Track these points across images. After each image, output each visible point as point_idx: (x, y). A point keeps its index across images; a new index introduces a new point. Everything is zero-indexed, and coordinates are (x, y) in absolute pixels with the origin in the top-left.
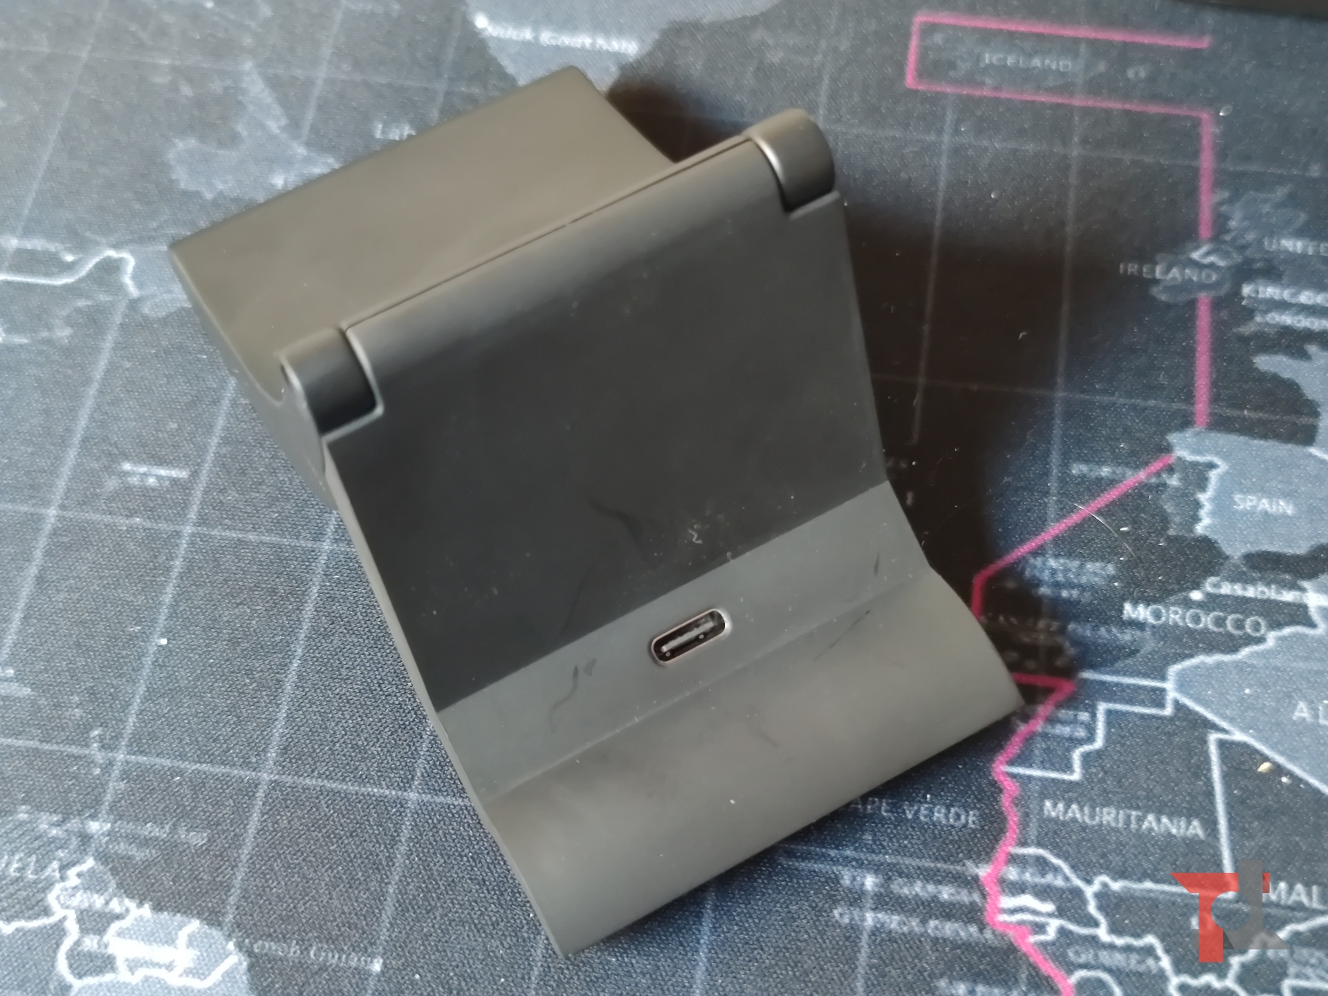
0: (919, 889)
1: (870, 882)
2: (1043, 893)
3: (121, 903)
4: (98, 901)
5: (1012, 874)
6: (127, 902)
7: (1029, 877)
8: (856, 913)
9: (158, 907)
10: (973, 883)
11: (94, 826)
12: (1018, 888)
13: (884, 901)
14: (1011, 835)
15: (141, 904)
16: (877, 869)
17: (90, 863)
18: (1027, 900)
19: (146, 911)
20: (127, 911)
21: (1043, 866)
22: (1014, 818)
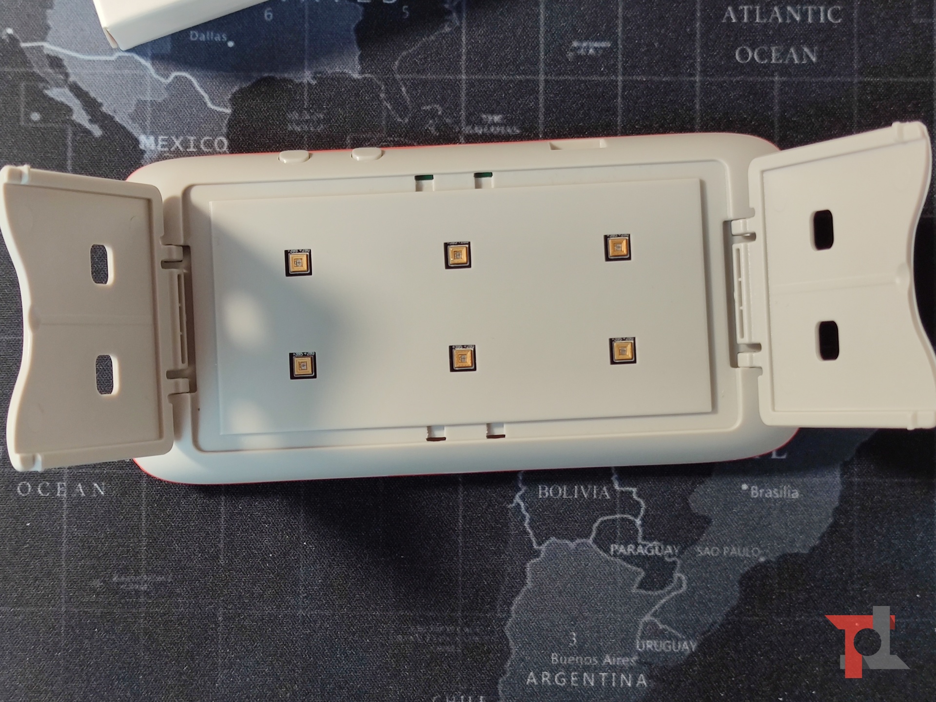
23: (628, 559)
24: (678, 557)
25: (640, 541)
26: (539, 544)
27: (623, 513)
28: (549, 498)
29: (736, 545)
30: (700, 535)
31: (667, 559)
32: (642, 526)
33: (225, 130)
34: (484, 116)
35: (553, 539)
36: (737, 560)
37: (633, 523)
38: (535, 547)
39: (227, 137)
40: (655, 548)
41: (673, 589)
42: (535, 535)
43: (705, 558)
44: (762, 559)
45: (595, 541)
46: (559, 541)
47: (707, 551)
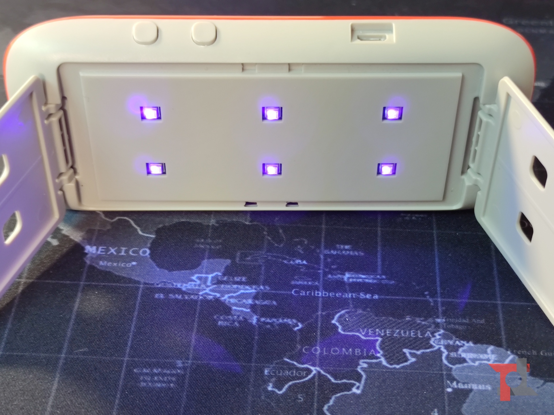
3: (460, 342)
4: (451, 343)
6: (462, 342)
9: (475, 343)
11: (439, 320)
15: (468, 342)
17: (442, 331)
19: (471, 344)
20: (464, 344)
33: (149, 245)
34: (338, 246)
39: (150, 249)
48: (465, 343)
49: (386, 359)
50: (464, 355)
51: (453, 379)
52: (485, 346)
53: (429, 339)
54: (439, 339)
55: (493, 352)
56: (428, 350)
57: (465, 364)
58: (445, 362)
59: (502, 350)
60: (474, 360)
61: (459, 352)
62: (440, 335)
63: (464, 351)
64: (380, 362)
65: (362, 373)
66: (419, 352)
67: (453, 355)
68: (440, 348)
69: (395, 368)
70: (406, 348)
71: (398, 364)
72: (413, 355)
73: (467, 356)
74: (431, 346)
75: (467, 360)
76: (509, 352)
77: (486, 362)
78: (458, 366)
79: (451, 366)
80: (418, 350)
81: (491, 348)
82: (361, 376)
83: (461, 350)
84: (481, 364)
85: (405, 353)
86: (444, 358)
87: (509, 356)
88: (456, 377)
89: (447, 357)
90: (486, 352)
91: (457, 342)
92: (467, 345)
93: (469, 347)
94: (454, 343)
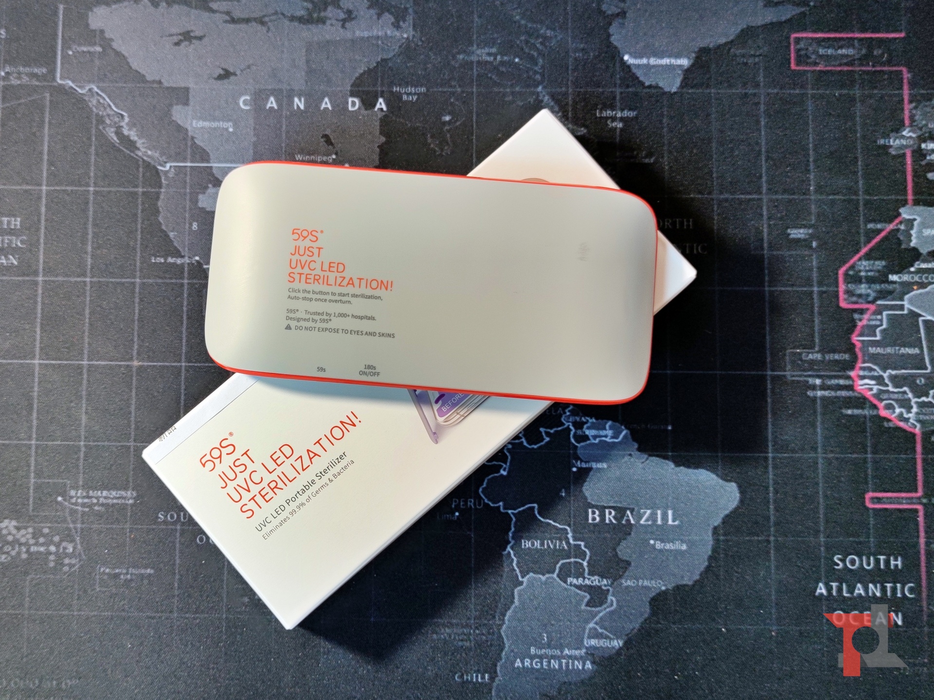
0: (834, 382)
1: (818, 382)
2: (872, 378)
4: (578, 419)
5: (861, 373)
7: (866, 373)
8: (815, 392)
9: (597, 419)
10: (849, 378)
12: (863, 378)
13: (823, 387)
14: (860, 360)
15: (591, 418)
16: (819, 377)
17: (571, 407)
18: (867, 381)
19: (594, 420)
20: (588, 421)
21: (871, 369)
22: (860, 355)
23: (579, 587)
24: (611, 586)
25: (586, 575)
26: (523, 577)
27: (576, 558)
28: (529, 548)
29: (647, 579)
30: (624, 572)
31: (604, 588)
32: (588, 566)
35: (531, 574)
36: (647, 588)
37: (581, 565)
38: (520, 579)
40: (595, 581)
41: (608, 607)
42: (521, 572)
43: (627, 587)
44: (663, 588)
45: (558, 576)
46: (534, 575)
47: (629, 583)
48: (588, 419)
49: (526, 439)
50: (587, 432)
51: (577, 458)
52: (605, 421)
53: (561, 416)
54: (569, 416)
55: (611, 428)
56: (560, 429)
57: (588, 442)
58: (573, 440)
59: (618, 424)
60: (595, 437)
61: (584, 430)
62: (569, 411)
63: (588, 428)
64: (522, 442)
65: (508, 454)
66: (552, 431)
67: (579, 432)
68: (569, 426)
69: (533, 448)
70: (543, 427)
71: (535, 444)
72: (548, 434)
73: (590, 433)
74: (563, 424)
75: (591, 438)
76: (623, 427)
77: (604, 439)
78: (582, 444)
79: (577, 444)
80: (551, 429)
81: (610, 423)
82: (507, 457)
83: (585, 426)
84: (600, 441)
85: (541, 432)
86: (571, 436)
87: (623, 430)
88: (581, 457)
89: (575, 436)
90: (605, 429)
91: (583, 419)
92: (590, 421)
93: (593, 423)
94: (581, 419)
